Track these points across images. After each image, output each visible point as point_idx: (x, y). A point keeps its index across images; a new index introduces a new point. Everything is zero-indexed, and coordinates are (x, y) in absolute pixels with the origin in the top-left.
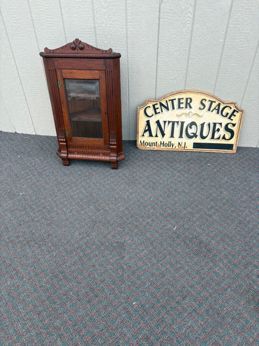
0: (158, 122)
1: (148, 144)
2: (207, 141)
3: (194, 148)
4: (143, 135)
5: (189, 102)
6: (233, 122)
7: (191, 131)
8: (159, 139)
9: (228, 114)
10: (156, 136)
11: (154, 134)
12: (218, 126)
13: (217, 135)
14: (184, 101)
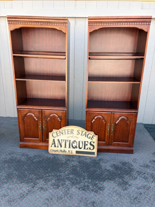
0: (58, 140)
1: (54, 151)
2: (82, 150)
3: (76, 153)
4: (52, 146)
5: (72, 131)
6: (93, 141)
7: (74, 145)
8: (59, 148)
9: (90, 137)
10: (58, 147)
11: (57, 146)
12: (86, 143)
13: (86, 147)
14: (70, 131)
